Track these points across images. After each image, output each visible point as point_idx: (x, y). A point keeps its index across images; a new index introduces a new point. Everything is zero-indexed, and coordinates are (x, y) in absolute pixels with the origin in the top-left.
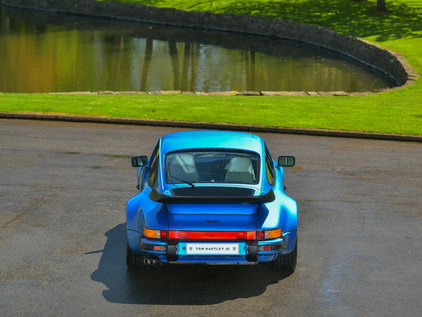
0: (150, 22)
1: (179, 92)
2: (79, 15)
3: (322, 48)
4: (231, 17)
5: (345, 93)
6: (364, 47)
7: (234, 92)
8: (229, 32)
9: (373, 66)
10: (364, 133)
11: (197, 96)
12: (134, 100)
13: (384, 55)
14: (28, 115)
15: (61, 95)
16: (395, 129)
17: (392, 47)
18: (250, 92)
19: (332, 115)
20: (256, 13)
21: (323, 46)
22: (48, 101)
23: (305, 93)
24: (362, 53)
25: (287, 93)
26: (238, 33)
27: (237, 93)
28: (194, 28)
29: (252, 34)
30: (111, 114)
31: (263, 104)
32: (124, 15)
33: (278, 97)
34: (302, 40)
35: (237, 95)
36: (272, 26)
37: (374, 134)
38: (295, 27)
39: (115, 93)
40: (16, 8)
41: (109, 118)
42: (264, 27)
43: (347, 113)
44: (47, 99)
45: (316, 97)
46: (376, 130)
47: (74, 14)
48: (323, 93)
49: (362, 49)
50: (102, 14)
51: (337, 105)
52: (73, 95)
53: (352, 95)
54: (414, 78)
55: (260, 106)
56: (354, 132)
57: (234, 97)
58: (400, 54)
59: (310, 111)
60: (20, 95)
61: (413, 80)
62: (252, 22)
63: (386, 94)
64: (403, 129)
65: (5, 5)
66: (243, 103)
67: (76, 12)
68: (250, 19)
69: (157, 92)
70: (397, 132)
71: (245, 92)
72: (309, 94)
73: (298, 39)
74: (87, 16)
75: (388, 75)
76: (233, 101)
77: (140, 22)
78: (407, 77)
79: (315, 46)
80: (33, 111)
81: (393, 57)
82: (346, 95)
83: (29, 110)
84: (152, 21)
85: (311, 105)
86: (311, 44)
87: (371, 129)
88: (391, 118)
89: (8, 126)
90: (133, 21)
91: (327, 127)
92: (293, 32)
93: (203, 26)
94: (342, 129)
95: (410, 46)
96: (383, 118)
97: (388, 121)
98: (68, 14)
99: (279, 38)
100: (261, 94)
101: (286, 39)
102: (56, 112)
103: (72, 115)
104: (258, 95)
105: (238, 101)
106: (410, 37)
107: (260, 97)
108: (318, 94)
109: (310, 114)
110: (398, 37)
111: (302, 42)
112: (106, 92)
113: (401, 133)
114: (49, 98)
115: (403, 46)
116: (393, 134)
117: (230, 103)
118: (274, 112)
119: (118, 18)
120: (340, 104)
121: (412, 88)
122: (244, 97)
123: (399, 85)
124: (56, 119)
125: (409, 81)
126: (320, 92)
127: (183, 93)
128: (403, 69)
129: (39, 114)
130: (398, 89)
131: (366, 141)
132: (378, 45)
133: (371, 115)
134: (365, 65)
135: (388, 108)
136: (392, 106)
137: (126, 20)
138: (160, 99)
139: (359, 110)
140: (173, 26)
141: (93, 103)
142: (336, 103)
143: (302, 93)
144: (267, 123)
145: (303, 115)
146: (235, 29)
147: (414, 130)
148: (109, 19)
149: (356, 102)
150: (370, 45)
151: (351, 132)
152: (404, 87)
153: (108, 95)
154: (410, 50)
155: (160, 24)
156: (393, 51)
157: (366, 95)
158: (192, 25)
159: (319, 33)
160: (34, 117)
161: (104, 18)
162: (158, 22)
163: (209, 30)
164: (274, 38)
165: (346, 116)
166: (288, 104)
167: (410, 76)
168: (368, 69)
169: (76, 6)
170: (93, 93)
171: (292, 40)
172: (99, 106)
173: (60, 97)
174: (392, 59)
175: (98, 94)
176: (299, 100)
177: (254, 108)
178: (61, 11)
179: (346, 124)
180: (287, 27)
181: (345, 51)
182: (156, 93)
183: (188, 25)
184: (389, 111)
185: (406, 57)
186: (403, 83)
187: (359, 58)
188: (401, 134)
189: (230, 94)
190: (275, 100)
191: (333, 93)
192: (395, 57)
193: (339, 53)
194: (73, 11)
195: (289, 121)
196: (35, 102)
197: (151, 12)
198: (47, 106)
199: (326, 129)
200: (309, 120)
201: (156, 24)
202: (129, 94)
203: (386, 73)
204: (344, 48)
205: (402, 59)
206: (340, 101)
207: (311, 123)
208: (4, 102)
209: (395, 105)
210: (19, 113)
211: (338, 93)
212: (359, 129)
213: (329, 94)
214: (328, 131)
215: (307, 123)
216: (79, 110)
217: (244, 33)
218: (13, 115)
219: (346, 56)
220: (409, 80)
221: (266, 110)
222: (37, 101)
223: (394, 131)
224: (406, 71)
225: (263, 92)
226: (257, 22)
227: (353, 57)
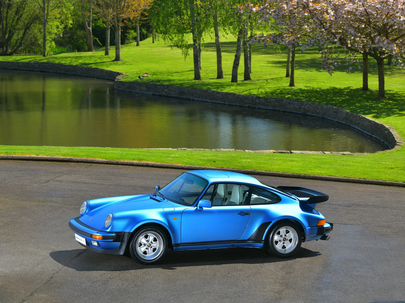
0: (217, 102)
1: (234, 149)
2: (168, 97)
3: (338, 122)
4: (274, 100)
5: (350, 153)
6: (367, 122)
7: (272, 151)
8: (273, 110)
9: (373, 136)
10: (360, 179)
11: (246, 153)
12: (202, 154)
13: (381, 127)
14: (128, 163)
16: (381, 177)
17: (387, 123)
18: (283, 151)
19: (339, 167)
20: (289, 97)
23: (322, 152)
24: (366, 126)
25: (309, 152)
26: (279, 111)
27: (274, 151)
28: (249, 107)
29: (290, 112)
30: (185, 163)
31: (291, 159)
33: (303, 154)
34: (324, 117)
35: (274, 152)
36: (303, 106)
37: (367, 180)
38: (319, 108)
39: (189, 149)
40: (124, 91)
41: (183, 166)
42: (297, 107)
43: (349, 166)
44: (141, 152)
45: (329, 155)
46: (369, 178)
48: (335, 153)
49: (366, 124)
51: (343, 160)
52: (159, 150)
53: (356, 154)
54: (400, 144)
55: (288, 160)
56: (353, 179)
57: (272, 154)
58: (392, 127)
59: (324, 164)
60: (123, 149)
61: (400, 145)
62: (290, 103)
63: (380, 154)
64: (387, 177)
65: (116, 89)
66: (277, 158)
67: (166, 95)
70: (383, 179)
71: (280, 151)
72: (325, 153)
73: (321, 116)
74: (173, 97)
75: (383, 142)
76: (270, 156)
77: (210, 102)
78: (396, 143)
79: (333, 121)
80: (131, 160)
81: (387, 130)
82: (350, 154)
83: (128, 159)
84: (219, 102)
85: (325, 160)
86: (330, 120)
87: (365, 177)
88: (379, 170)
89: (114, 170)
90: (206, 102)
91: (335, 175)
92: (318, 111)
93: (254, 106)
94: (345, 177)
95: (400, 122)
96: (374, 170)
97: (377, 171)
98: (160, 96)
99: (308, 115)
100: (291, 153)
101: (313, 116)
102: (147, 160)
103: (158, 163)
104: (289, 153)
105: (274, 156)
106: (397, 115)
108: (331, 153)
109: (323, 166)
110: (388, 115)
111: (324, 118)
112: (183, 149)
114: (143, 152)
115: (395, 122)
116: (380, 181)
117: (268, 157)
118: (298, 164)
119: (195, 99)
120: (345, 160)
121: (398, 151)
122: (278, 154)
123: (390, 148)
124: (147, 166)
125: (397, 146)
126: (333, 152)
127: (236, 150)
128: (394, 137)
129: (135, 162)
130: (388, 151)
131: (361, 185)
132: (377, 121)
133: (366, 168)
134: (367, 135)
135: (378, 163)
136: (382, 162)
137: (201, 101)
138: (220, 154)
139: (358, 164)
140: (234, 105)
141: (173, 155)
142: (342, 159)
143: (320, 153)
144: (293, 171)
145: (319, 166)
146: (278, 109)
148: (189, 99)
149: (356, 159)
150: (371, 121)
151: (351, 179)
152: (393, 150)
153: (184, 151)
154: (399, 125)
155: (225, 104)
156: (387, 125)
157: (365, 155)
158: (247, 105)
159: (336, 112)
160: (132, 164)
161: (186, 99)
163: (259, 108)
164: (305, 115)
165: (348, 168)
166: (308, 159)
167: (398, 143)
170: (173, 149)
171: (317, 117)
172: (177, 157)
173: (151, 151)
174: (387, 131)
175: (177, 150)
176: (316, 157)
177: (284, 161)
178: (155, 93)
179: (348, 173)
180: (314, 108)
181: (354, 125)
182: (217, 150)
183: (244, 105)
184: (379, 165)
185: (396, 130)
186: (393, 147)
187: (363, 130)
188: (385, 181)
189: (269, 152)
190: (299, 156)
191: (342, 153)
192: (389, 130)
193: (350, 126)
194: (164, 94)
195: (308, 170)
196: (133, 154)
197: (218, 95)
198: (141, 156)
199: (333, 176)
200: (322, 170)
201: (222, 104)
202: (199, 150)
203: (382, 140)
204: (353, 123)
205: (393, 131)
206: (345, 158)
207: (323, 172)
208: (112, 153)
209: (383, 162)
210: (122, 161)
211: (345, 153)
212: (356, 177)
213: (339, 154)
214: (335, 177)
215: (321, 172)
216: (163, 159)
217: (283, 111)
218: (118, 162)
219: (355, 128)
220: (397, 145)
221: (292, 163)
222: (134, 153)
223: (381, 178)
224: (395, 139)
225: (292, 151)
226: (293, 104)
227: (360, 129)
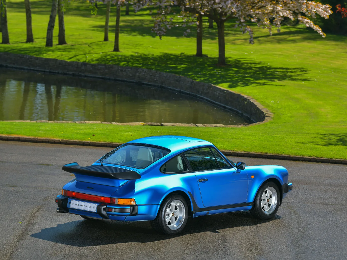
0: (36, 69)
1: (100, 122)
4: (103, 67)
5: (223, 126)
6: (218, 92)
7: (141, 123)
8: (102, 78)
18: (152, 123)
20: (124, 64)
21: (182, 91)
22: (7, 126)
23: (194, 125)
25: (181, 124)
27: (144, 124)
28: (73, 75)
30: (61, 136)
34: (164, 86)
35: (144, 125)
36: (138, 74)
38: (157, 76)
41: (60, 140)
42: (131, 75)
45: (203, 128)
52: (23, 123)
53: (230, 127)
54: (270, 116)
56: (254, 153)
58: (250, 97)
59: (215, 137)
62: (121, 71)
68: (119, 68)
69: (83, 122)
71: (150, 123)
72: (197, 126)
73: (160, 85)
78: (265, 115)
79: (175, 90)
81: (246, 99)
88: (278, 143)
92: (155, 79)
95: (256, 91)
100: (162, 125)
101: (150, 85)
102: (18, 134)
103: (32, 137)
104: (159, 125)
108: (204, 125)
110: (246, 84)
114: (7, 124)
115: (251, 91)
116: (283, 155)
119: (9, 66)
122: (150, 127)
126: (206, 124)
127: (103, 122)
128: (259, 108)
129: (5, 136)
132: (231, 90)
134: (220, 106)
135: (271, 136)
136: (274, 134)
140: (55, 73)
143: (192, 125)
146: (107, 76)
148: (1, 66)
151: (251, 153)
158: (71, 73)
159: (178, 80)
160: (1, 138)
168: (223, 108)
170: (32, 122)
171: (155, 86)
172: (49, 131)
174: (246, 101)
180: (151, 76)
183: (68, 73)
184: (273, 138)
185: (256, 100)
187: (214, 100)
189: (138, 124)
191: (215, 125)
192: (248, 100)
197: (37, 61)
198: (8, 130)
203: (240, 112)
205: (254, 101)
211: (218, 125)
213: (213, 126)
216: (35, 133)
217: (115, 80)
220: (267, 116)
224: (261, 110)
225: (163, 123)
226: (125, 71)
227: (209, 99)
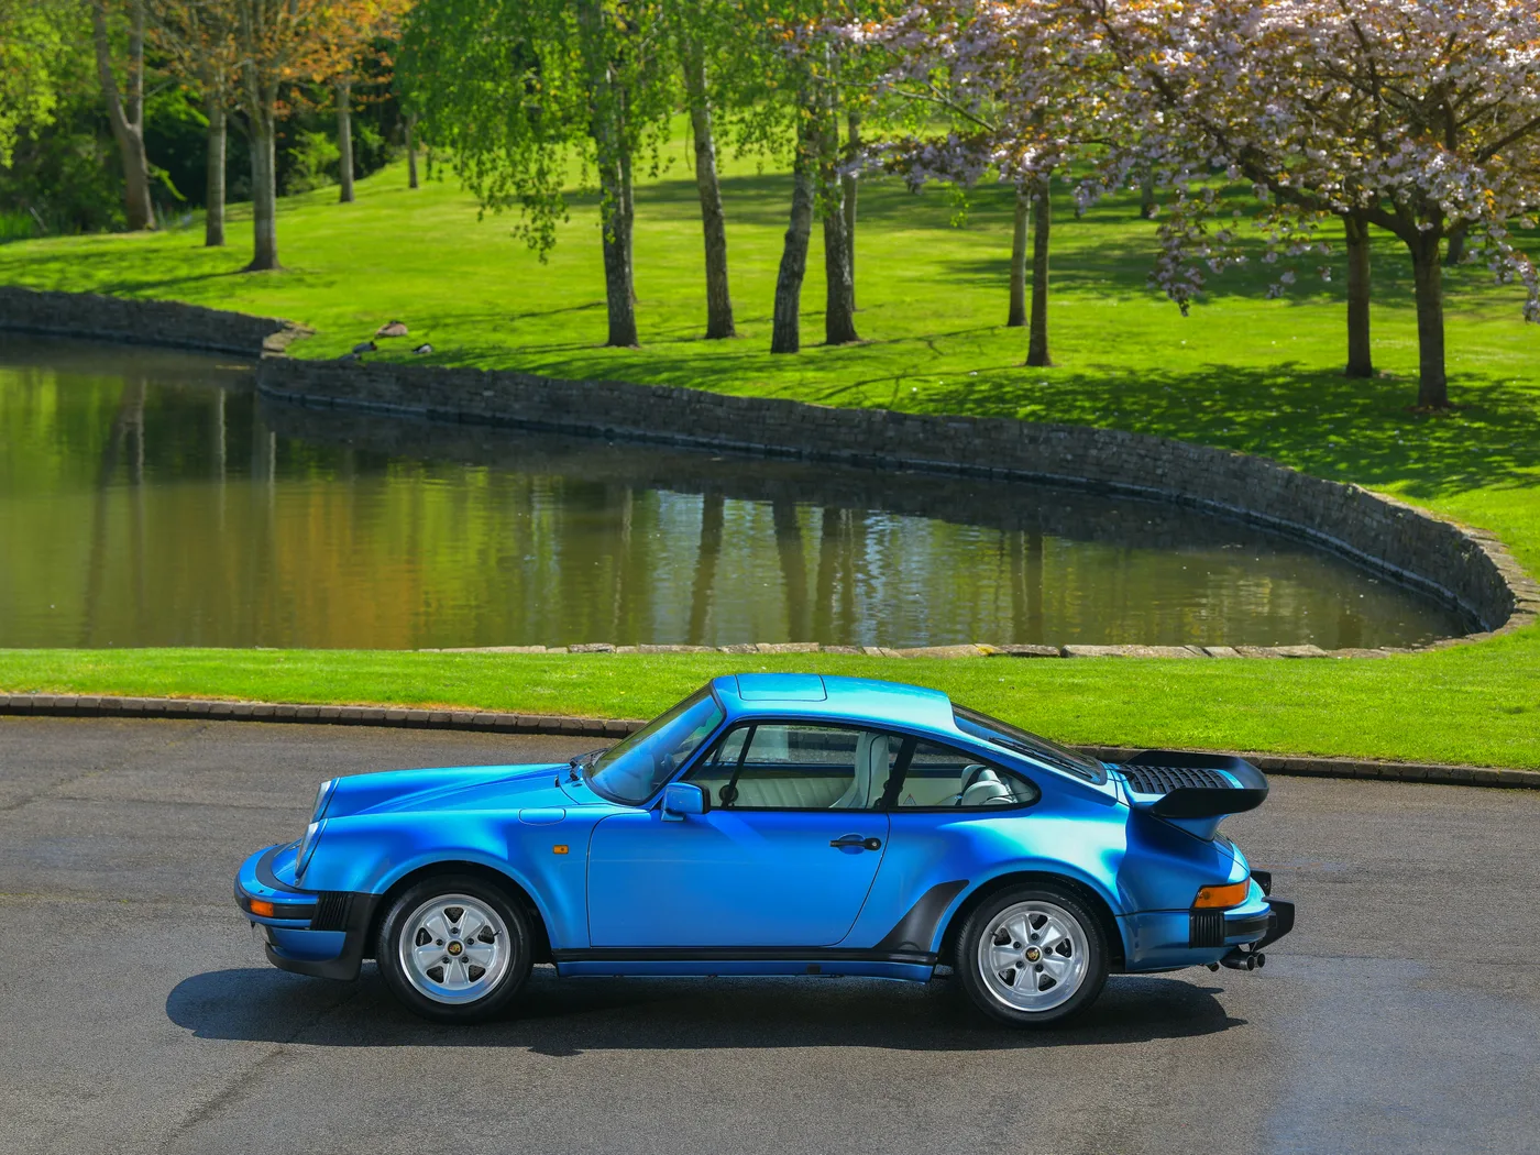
0: (716, 442)
1: (815, 646)
2: (498, 423)
3: (1248, 519)
4: (967, 425)
5: (1320, 651)
6: (1377, 516)
7: (981, 648)
8: (962, 471)
9: (1406, 573)
10: (1376, 763)
11: (871, 658)
12: (680, 667)
13: (1443, 538)
14: (362, 712)
15: (460, 655)
16: (1469, 752)
17: (1465, 516)
18: (1030, 648)
19: (1281, 711)
20: (1033, 413)
21: (1253, 513)
22: (422, 670)
23: (1198, 650)
24: (1373, 534)
25: (1142, 650)
26: (990, 475)
27: (991, 649)
28: (855, 461)
29: (1034, 480)
30: (612, 707)
31: (1070, 680)
32: (636, 423)
33: (1117, 660)
34: (1189, 496)
35: (990, 655)
36: (1094, 452)
37: (1408, 765)
38: (1165, 457)
39: (620, 649)
40: (303, 401)
41: (605, 721)
42: (1069, 457)
43: (1326, 705)
44: (417, 664)
45: (1232, 660)
46: (1415, 754)
47: (481, 421)
48: (1252, 650)
49: (1373, 522)
50: (568, 420)
51: (1297, 683)
52: (495, 656)
53: (1343, 655)
54: (1532, 607)
55: (1061, 685)
56: (1348, 760)
57: (981, 661)
58: (1488, 535)
59: (1215, 700)
60: (336, 654)
61: (1530, 612)
62: (1033, 440)
63: (1446, 653)
64: (1496, 750)
65: (267, 393)
66: (1009, 677)
67: (488, 414)
68: (1026, 431)
69: (749, 647)
70: (1478, 759)
71: (1016, 648)
72: (1209, 654)
73: (1175, 492)
74: (521, 425)
75: (1455, 599)
76: (978, 670)
77: (685, 443)
78: (1513, 604)
79: (1229, 513)
80: (378, 701)
81: (1468, 545)
82: (1321, 656)
83: (364, 699)
84: (722, 439)
85: (1218, 683)
86: (1215, 509)
87: (1400, 751)
88: (1459, 719)
89: (306, 745)
90: (665, 441)
91: (1266, 747)
92: (1159, 471)
93: (879, 454)
94: (1310, 753)
95: (1521, 511)
96: (1436, 719)
97: (1450, 727)
98: (462, 419)
99: (1115, 490)
100: (1064, 654)
101: (1139, 494)
102: (447, 701)
103: (496, 713)
104: (1054, 656)
105: (997, 671)
106: (1509, 482)
107: (1062, 660)
108: (1238, 652)
109: (1211, 708)
110: (1473, 483)
111: (1187, 502)
112: (594, 646)
113: (1489, 762)
114: (425, 664)
115: (1501, 511)
116: (1465, 767)
117: (969, 676)
118: (1105, 702)
119: (618, 430)
120: (1305, 680)
121: (1525, 637)
122: (1011, 660)
123: (1487, 627)
124: (448, 724)
125: (1518, 615)
126: (1245, 648)
127: (827, 648)
128: (1501, 579)
129: (396, 708)
130: (1482, 638)
131: (1384, 787)
132: (1422, 508)
133: (1399, 711)
134: (1382, 570)
135: (1449, 690)
136: (1464, 683)
137: (643, 439)
138: (759, 666)
139: (1363, 696)
140: (788, 454)
141: (557, 676)
142: (1293, 678)
143: (1188, 651)
144: (1084, 735)
145: (1194, 709)
146: (981, 464)
147: (1529, 753)
148: (590, 433)
149: (1353, 674)
150: (1398, 509)
151: (1338, 760)
152: (1501, 634)
153: (601, 655)
154: (1521, 523)
155: (748, 450)
156: (1467, 527)
157: (1384, 656)
158: (846, 453)
159: (1240, 473)
160: (381, 717)
161: (576, 431)
162: (743, 444)
163: (901, 466)
164: (1100, 490)
165: (1324, 713)
166: (1146, 679)
167: (1519, 601)
168: (1393, 580)
169: (487, 393)
170: (551, 651)
171: (1157, 496)
172: (575, 685)
173: (458, 659)
174: (1467, 551)
175: (570, 652)
176: (1179, 669)
177: (1044, 692)
178: (441, 409)
179: (1324, 736)
180: (1142, 457)
181: (1320, 527)
182: (744, 651)
183: (833, 453)
184: (1453, 698)
185: (1509, 545)
186: (1499, 621)
187: (1364, 550)
188: (1488, 767)
189: (970, 652)
190: (1106, 668)
191: (1285, 650)
192: (1476, 545)
193: (1302, 534)
194: (478, 408)
195: (1151, 728)
196: (383, 675)
197: (720, 412)
198: (418, 684)
199: (1262, 751)
200: (1210, 725)
201: (734, 448)
202: (664, 651)
203: (1448, 594)
204: (1318, 520)
205: (1497, 551)
206: (1305, 672)
207: (1216, 734)
208: (289, 673)
209: (1472, 684)
210: (336, 705)
211: (1298, 650)
212: (1361, 751)
213: (1273, 654)
214: (1268, 756)
215: (1205, 735)
216: (516, 696)
217: (1009, 477)
218: (318, 711)
219: (1324, 542)
220: (1518, 611)
221: (1080, 697)
222: (386, 670)
223: (1467, 756)
224: (1509, 586)
225: (1069, 648)
226: (1047, 441)
227: (1346, 546)
